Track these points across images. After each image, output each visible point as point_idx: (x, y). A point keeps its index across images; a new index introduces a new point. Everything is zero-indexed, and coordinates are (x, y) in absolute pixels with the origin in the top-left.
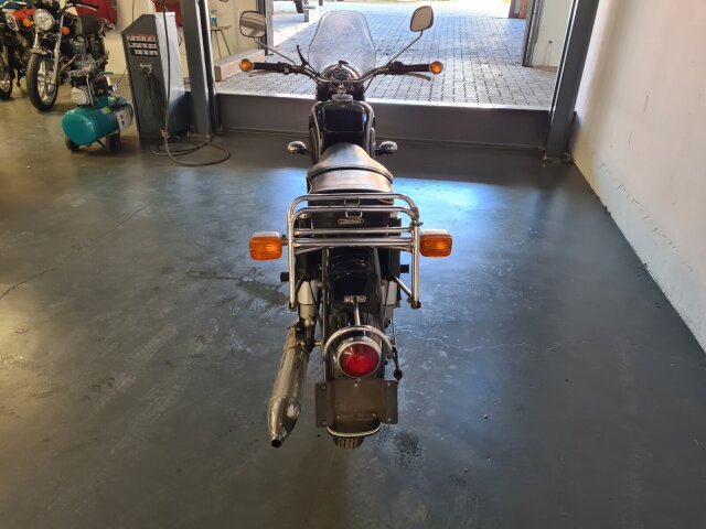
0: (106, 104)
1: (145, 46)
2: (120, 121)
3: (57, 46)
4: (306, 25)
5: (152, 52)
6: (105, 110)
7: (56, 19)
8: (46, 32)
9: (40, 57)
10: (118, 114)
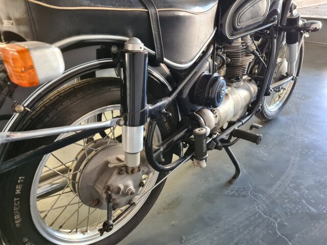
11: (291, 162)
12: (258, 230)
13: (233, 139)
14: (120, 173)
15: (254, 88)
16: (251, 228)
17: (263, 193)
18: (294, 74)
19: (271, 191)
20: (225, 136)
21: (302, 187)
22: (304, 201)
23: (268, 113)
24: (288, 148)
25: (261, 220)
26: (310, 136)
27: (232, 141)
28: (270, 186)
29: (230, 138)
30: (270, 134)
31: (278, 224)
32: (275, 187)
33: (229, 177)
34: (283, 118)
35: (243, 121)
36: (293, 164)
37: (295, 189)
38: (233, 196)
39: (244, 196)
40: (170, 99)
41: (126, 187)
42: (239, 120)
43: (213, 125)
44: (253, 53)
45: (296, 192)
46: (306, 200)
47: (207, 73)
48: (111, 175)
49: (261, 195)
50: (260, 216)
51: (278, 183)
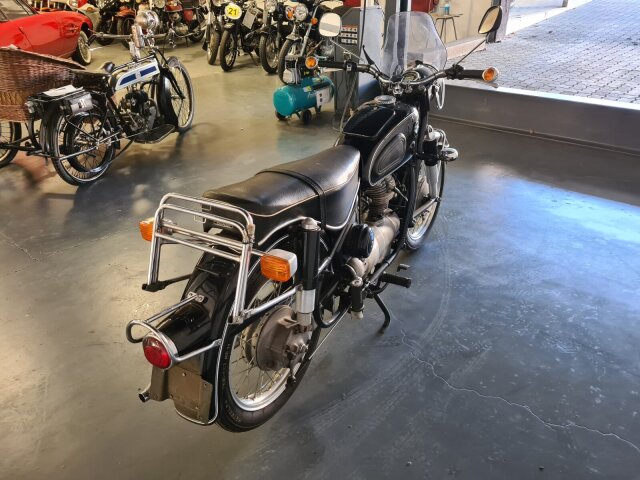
0: (310, 83)
1: (349, 35)
2: (318, 98)
3: (307, 33)
4: (564, 9)
5: (353, 41)
6: (307, 89)
7: (309, 11)
8: (301, 22)
9: (292, 42)
10: (318, 93)
11: (443, 301)
12: (416, 375)
13: (382, 284)
14: (295, 333)
15: (395, 221)
16: (409, 375)
17: (417, 338)
18: (437, 196)
19: (424, 335)
20: (373, 282)
21: (455, 327)
22: (457, 341)
23: (412, 242)
24: (438, 285)
25: (417, 366)
26: (460, 266)
27: (381, 287)
28: (423, 329)
29: (379, 284)
30: (416, 268)
31: (435, 367)
32: (428, 330)
33: (378, 327)
34: (429, 245)
35: (389, 262)
36: (445, 303)
37: (448, 330)
38: (386, 346)
39: (398, 345)
40: (330, 258)
41: (300, 345)
42: (385, 261)
43: (363, 273)
44: (394, 190)
45: (449, 333)
46: (459, 339)
47: (355, 224)
48: (288, 336)
49: (414, 341)
50: (417, 362)
51: (431, 326)
